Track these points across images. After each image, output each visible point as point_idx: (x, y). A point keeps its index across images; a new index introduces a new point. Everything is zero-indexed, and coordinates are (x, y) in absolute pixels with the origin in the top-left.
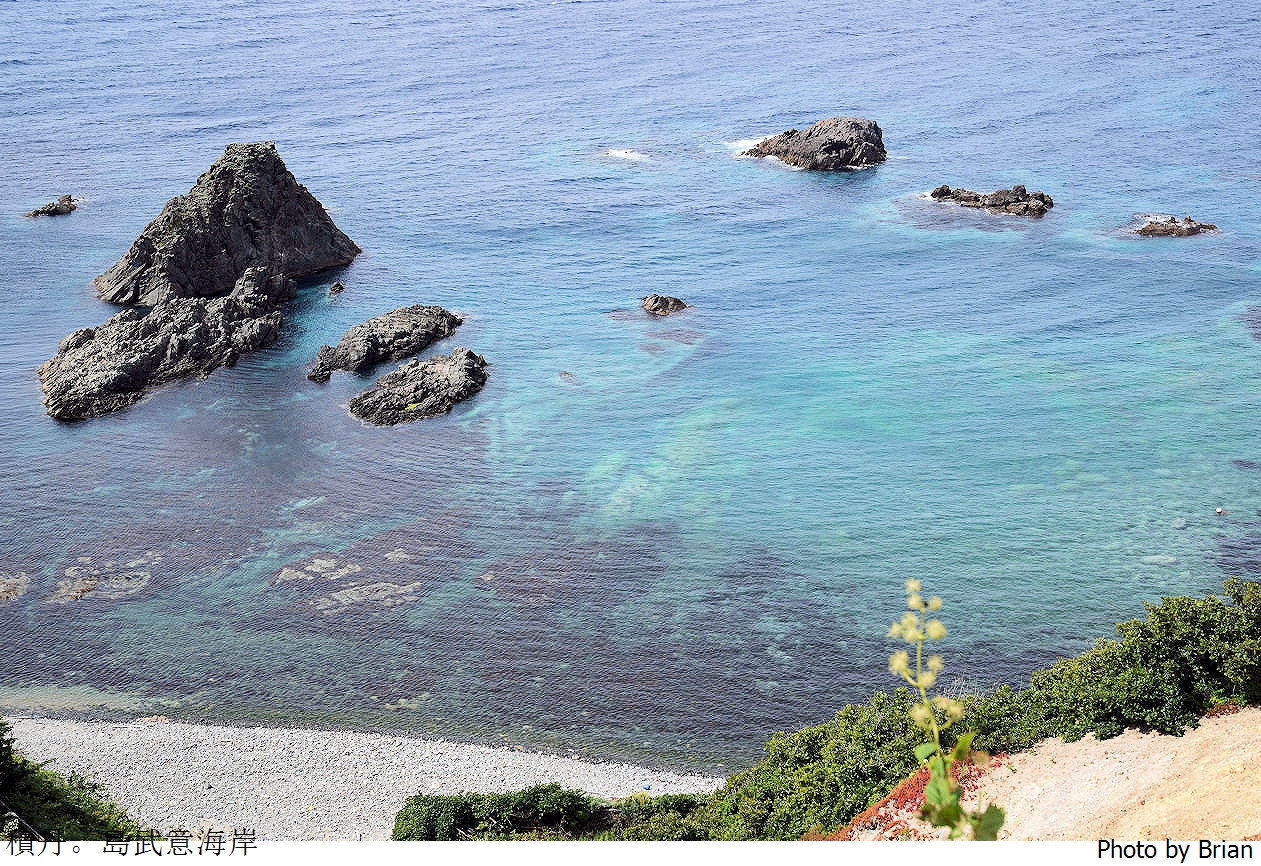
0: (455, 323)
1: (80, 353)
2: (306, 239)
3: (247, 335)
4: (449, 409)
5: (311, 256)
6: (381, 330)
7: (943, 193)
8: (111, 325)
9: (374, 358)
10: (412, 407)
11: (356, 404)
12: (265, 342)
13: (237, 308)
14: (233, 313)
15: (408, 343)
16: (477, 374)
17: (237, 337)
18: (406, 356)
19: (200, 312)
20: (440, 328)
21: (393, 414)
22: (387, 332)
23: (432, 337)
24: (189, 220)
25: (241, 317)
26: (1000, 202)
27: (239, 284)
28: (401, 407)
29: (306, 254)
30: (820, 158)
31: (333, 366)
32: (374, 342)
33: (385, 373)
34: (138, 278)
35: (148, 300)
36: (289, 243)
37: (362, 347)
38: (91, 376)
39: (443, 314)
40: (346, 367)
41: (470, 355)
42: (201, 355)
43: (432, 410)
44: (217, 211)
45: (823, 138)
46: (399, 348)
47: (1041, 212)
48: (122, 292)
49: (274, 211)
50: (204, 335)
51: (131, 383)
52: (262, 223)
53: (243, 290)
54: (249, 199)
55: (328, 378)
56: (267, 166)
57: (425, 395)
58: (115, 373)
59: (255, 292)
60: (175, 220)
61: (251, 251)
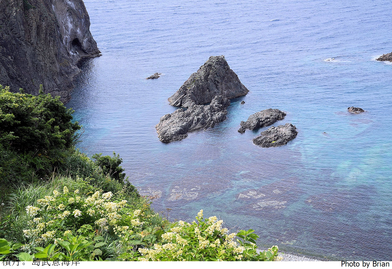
0: (284, 115)
2: (233, 87)
3: (217, 117)
4: (286, 143)
5: (234, 92)
6: (260, 116)
8: (176, 113)
9: (259, 126)
10: (274, 142)
11: (255, 141)
13: (213, 108)
14: (212, 110)
15: (269, 121)
16: (294, 132)
17: (214, 118)
18: (269, 125)
19: (202, 109)
20: (280, 116)
21: (267, 144)
22: (262, 117)
23: (277, 119)
24: (198, 80)
25: (214, 111)
27: (213, 101)
28: (270, 142)
29: (233, 92)
31: (246, 128)
32: (259, 120)
34: (182, 99)
35: (184, 105)
36: (228, 88)
37: (255, 122)
39: (280, 112)
40: (250, 128)
41: (291, 125)
42: (204, 123)
43: (281, 143)
44: (206, 77)
46: (267, 123)
48: (177, 103)
49: (224, 77)
50: (204, 117)
52: (220, 81)
53: (214, 103)
54: (216, 74)
55: (244, 132)
56: (222, 63)
57: (278, 139)
59: (218, 103)
60: (193, 80)
61: (216, 90)
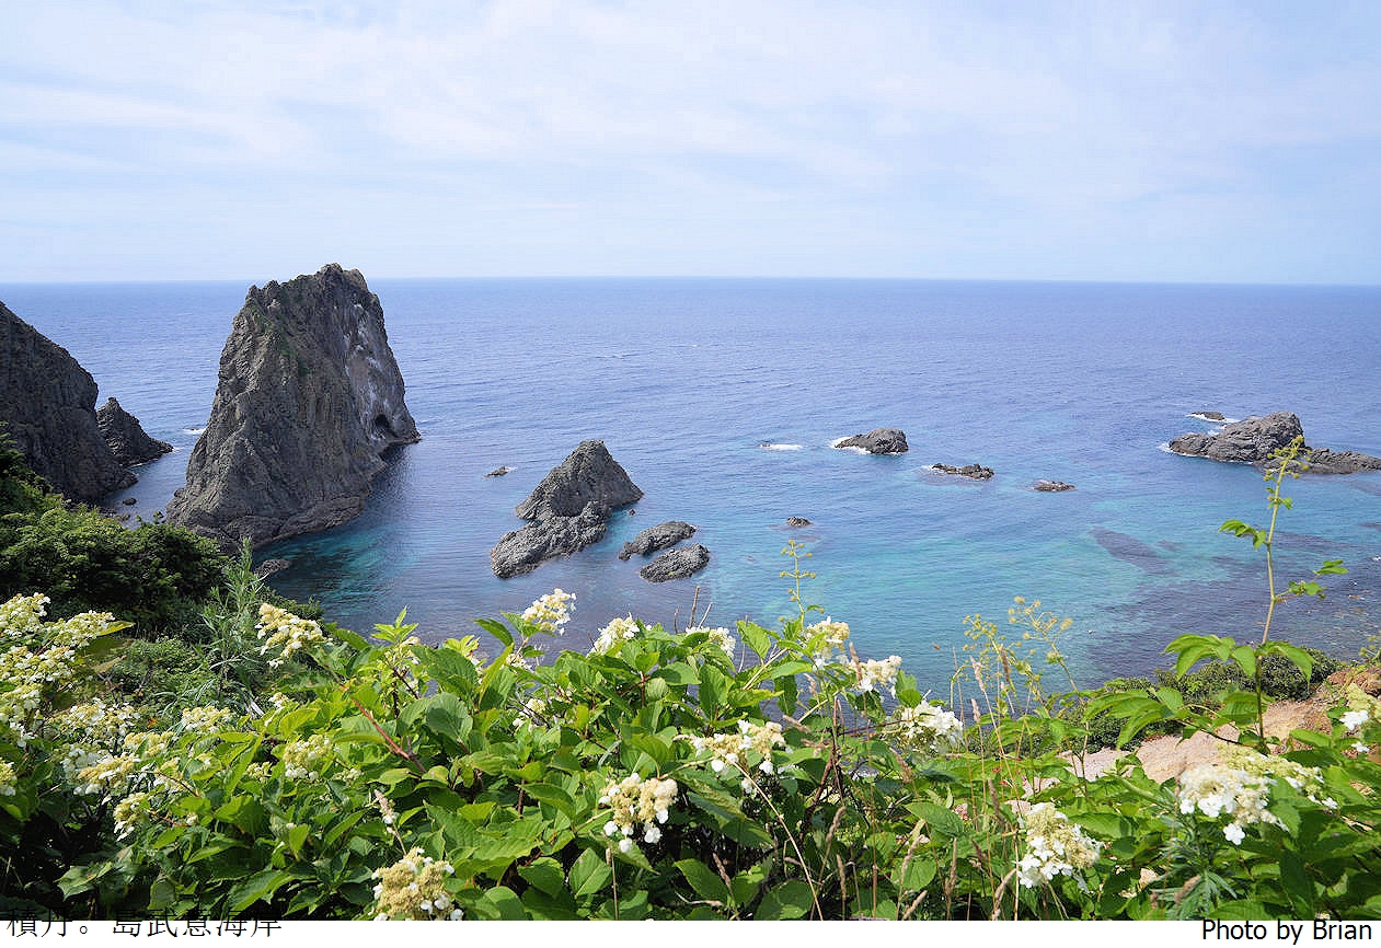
0: (692, 530)
1: (510, 544)
2: (617, 487)
3: (589, 536)
4: (690, 575)
5: (619, 496)
6: (655, 534)
7: (939, 466)
8: (525, 531)
9: (651, 549)
10: (672, 573)
11: (643, 571)
12: (596, 539)
13: (584, 522)
14: (582, 524)
15: (669, 540)
16: (704, 557)
17: (584, 536)
18: (668, 547)
19: (566, 524)
20: (686, 533)
21: (662, 577)
22: (658, 535)
23: (682, 537)
24: (562, 478)
25: (586, 526)
26: (968, 472)
27: (585, 510)
28: (666, 573)
29: (617, 495)
30: (875, 448)
31: (632, 552)
32: (652, 540)
33: (657, 556)
34: (537, 506)
35: (540, 518)
36: (609, 490)
37: (646, 542)
38: (515, 555)
39: (686, 526)
40: (637, 552)
41: (701, 547)
42: (567, 545)
43: (682, 575)
44: (575, 474)
45: (876, 438)
46: (664, 543)
47: (988, 476)
48: (529, 514)
49: (602, 473)
50: (567, 535)
51: (534, 559)
52: (596, 479)
53: (587, 513)
54: (591, 468)
55: (628, 558)
56: (600, 452)
57: (679, 567)
58: (526, 554)
59: (593, 514)
60: (555, 479)
61: (591, 493)
